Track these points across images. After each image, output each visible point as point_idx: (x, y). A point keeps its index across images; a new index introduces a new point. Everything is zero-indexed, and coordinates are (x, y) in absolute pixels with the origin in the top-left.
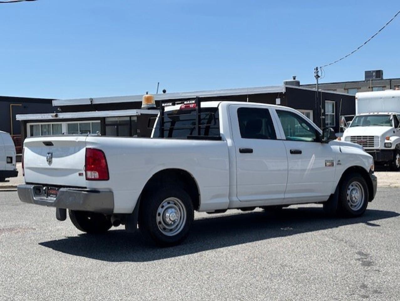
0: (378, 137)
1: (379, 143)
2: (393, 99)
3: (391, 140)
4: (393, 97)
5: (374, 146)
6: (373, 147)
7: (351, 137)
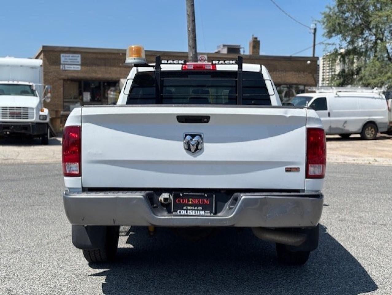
0: (32, 109)
1: (34, 115)
2: (21, 67)
3: (45, 113)
4: (21, 66)
5: (29, 118)
6: (27, 119)
7: (2, 107)
